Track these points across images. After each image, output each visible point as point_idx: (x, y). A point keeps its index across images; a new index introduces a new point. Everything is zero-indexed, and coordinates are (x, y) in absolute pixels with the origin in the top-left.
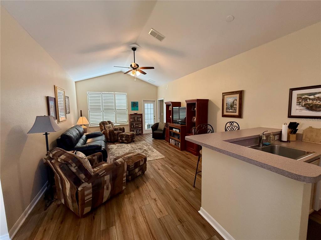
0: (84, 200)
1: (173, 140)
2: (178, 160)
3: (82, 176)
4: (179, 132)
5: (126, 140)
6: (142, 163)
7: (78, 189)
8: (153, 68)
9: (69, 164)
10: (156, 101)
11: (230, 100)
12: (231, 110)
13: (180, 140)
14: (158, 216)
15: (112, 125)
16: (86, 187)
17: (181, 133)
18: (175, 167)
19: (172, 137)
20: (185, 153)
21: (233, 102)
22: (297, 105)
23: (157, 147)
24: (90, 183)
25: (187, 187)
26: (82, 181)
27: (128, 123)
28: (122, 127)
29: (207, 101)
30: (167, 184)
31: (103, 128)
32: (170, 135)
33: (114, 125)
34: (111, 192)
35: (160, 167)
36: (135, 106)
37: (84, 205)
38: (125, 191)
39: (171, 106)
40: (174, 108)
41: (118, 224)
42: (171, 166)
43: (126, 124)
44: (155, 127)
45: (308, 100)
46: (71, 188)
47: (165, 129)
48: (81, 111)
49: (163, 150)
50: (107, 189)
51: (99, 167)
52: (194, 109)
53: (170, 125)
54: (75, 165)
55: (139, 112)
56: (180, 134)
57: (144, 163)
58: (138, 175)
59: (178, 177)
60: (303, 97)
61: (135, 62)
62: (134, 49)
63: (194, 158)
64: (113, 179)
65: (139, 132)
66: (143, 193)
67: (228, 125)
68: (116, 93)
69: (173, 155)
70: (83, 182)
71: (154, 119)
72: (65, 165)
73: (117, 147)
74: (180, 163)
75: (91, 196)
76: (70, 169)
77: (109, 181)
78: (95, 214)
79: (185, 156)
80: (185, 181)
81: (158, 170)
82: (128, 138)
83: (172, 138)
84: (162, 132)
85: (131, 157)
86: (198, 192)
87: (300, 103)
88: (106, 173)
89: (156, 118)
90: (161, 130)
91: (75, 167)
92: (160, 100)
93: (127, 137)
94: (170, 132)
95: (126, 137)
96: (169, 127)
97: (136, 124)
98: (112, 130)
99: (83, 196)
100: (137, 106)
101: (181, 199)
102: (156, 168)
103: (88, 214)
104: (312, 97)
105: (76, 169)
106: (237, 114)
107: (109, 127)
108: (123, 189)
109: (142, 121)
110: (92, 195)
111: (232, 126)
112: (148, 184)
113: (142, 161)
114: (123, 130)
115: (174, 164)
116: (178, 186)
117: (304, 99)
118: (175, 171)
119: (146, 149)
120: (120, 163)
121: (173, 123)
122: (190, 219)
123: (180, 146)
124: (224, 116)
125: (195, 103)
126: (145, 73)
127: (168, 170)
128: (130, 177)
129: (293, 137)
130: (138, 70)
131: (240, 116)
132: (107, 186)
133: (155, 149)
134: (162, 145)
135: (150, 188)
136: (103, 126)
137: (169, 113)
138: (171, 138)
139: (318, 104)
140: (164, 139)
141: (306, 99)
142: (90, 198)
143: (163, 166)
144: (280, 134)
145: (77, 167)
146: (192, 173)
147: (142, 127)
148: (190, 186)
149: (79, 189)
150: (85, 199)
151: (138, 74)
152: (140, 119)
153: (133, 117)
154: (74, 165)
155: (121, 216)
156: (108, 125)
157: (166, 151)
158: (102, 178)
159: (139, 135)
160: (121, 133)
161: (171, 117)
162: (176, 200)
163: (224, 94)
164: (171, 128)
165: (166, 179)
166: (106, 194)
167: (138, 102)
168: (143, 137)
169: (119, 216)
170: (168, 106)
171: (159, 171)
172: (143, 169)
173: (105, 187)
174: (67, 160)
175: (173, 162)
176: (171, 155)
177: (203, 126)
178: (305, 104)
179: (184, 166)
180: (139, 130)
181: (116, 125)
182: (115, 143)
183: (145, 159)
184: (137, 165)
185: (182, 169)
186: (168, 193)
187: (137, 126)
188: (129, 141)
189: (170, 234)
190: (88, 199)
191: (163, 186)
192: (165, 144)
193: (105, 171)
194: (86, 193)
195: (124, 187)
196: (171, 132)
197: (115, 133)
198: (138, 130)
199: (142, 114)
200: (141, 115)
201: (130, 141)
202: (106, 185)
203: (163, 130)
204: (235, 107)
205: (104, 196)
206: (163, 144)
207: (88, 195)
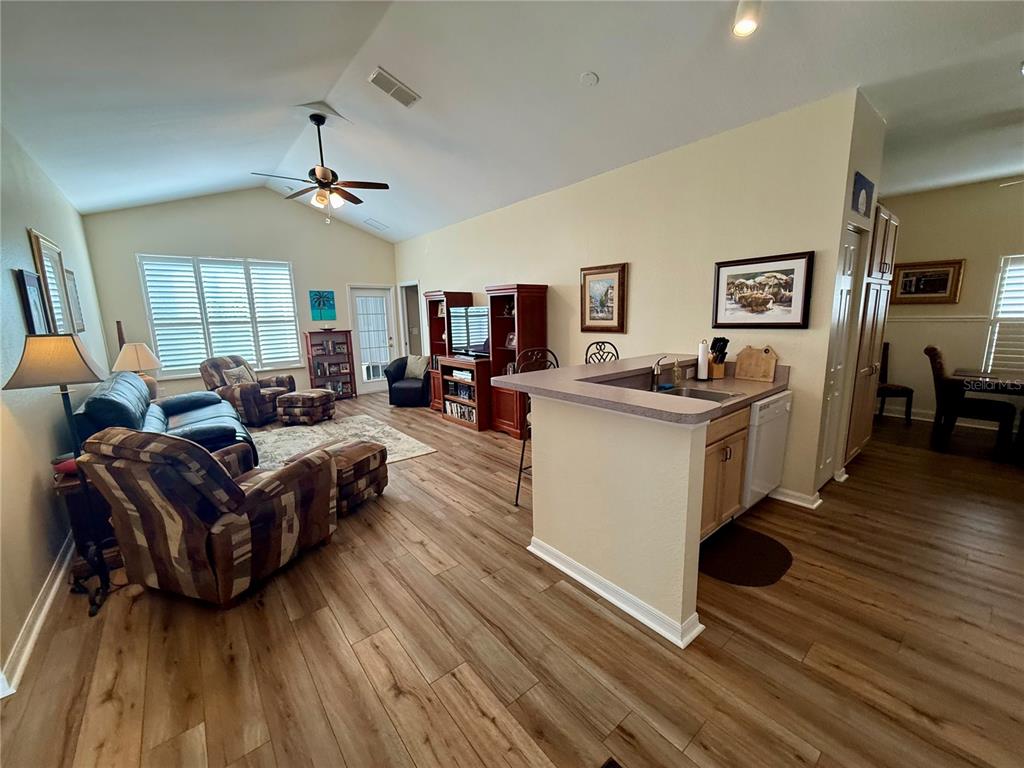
0: (231, 559)
1: (454, 405)
2: (471, 454)
3: (221, 495)
4: (473, 379)
5: (304, 414)
6: (374, 465)
7: (209, 529)
8: (385, 187)
9: (180, 462)
10: (392, 290)
11: (600, 285)
12: (600, 315)
13: (474, 401)
14: (434, 571)
15: (249, 368)
16: (232, 523)
17: (478, 382)
18: (467, 471)
19: (452, 395)
20: (489, 435)
21: (606, 294)
22: (728, 299)
23: (408, 429)
24: (243, 514)
25: (498, 508)
26: (220, 511)
27: (304, 363)
28: (284, 375)
29: (543, 289)
30: (447, 508)
31: (217, 380)
32: (446, 390)
33: (256, 370)
34: (299, 538)
35: (425, 475)
36: (324, 305)
37: (231, 571)
38: (335, 538)
39: (444, 303)
40: (452, 310)
41: (333, 601)
42: (455, 470)
43: (298, 365)
44: (396, 371)
45: (745, 289)
46: (187, 532)
47: (428, 375)
48: (118, 323)
49: (427, 434)
50: (290, 529)
51: (251, 480)
52: (510, 313)
53: (444, 360)
54: (198, 466)
55: (338, 326)
56: (474, 384)
57: (380, 466)
58: (366, 497)
59: (474, 491)
60: (737, 282)
61: (323, 165)
62: (319, 120)
63: (513, 445)
64: (305, 503)
65: (345, 390)
66: (387, 537)
67: (593, 349)
68: (250, 260)
69: (458, 444)
70: (223, 514)
71: (391, 346)
72: (168, 467)
73: (276, 437)
74: (478, 459)
75: (248, 547)
76: (184, 479)
77: (294, 509)
78: (262, 596)
79: (489, 441)
80: (495, 497)
81: (420, 482)
82: (312, 406)
83: (452, 397)
84: (419, 385)
85: (341, 450)
86: (526, 514)
87: (732, 294)
88: (282, 486)
89: (394, 342)
90: (416, 379)
91: (198, 471)
92: (407, 288)
93: (309, 404)
94: (445, 382)
95: (303, 403)
96: (442, 366)
97: (330, 365)
98: (252, 386)
99: (229, 547)
100: (333, 307)
101: (486, 533)
102: (414, 477)
103: (243, 597)
104: (750, 282)
105: (202, 476)
106: (614, 323)
107: (239, 378)
108: (331, 531)
109: (350, 354)
110: (250, 545)
111: (601, 353)
112: (397, 515)
113: (375, 458)
114: (291, 384)
115: (461, 463)
116: (477, 510)
117: (738, 286)
118: (467, 479)
119: (376, 436)
120: (318, 462)
121: (452, 354)
122: (510, 564)
123: (474, 417)
124: (585, 329)
125: (513, 296)
126: (356, 201)
127: (448, 480)
128: (345, 503)
129: (719, 369)
130: (337, 189)
131: (621, 328)
132: (288, 522)
133: (401, 434)
134: (424, 421)
135: (404, 521)
136: (214, 373)
137: (438, 326)
138: (448, 400)
139: (759, 298)
140: (428, 406)
141: (740, 287)
142: (247, 553)
143: (431, 471)
144: (695, 364)
145: (203, 472)
146: (510, 479)
147: (352, 374)
148: (505, 504)
149: (216, 529)
150: (235, 556)
151: (336, 201)
152: (345, 346)
153: (317, 340)
154: (195, 465)
155: (339, 588)
156: (235, 370)
157: (436, 436)
158: (275, 500)
159: (345, 398)
160: (282, 393)
161: (445, 337)
162: (476, 537)
163: (587, 271)
164: (448, 370)
165: (445, 499)
166: (288, 543)
167: (332, 292)
168: (357, 403)
169: (334, 588)
170: (433, 306)
171: (425, 484)
172: (379, 480)
173: (284, 524)
174: (174, 454)
175: (461, 459)
176: (454, 444)
177: (533, 354)
178: (739, 298)
179: (492, 465)
180: (343, 383)
181: (260, 369)
182: (268, 427)
183: (383, 453)
184: (360, 468)
185: (485, 473)
186: (453, 526)
187: (334, 369)
188: (315, 418)
189: (467, 596)
190: (243, 555)
191: (439, 515)
192: (431, 418)
193: (278, 482)
194: (236, 538)
195: (332, 528)
196: (448, 381)
197: (263, 396)
198: (338, 382)
199: (349, 332)
200: (347, 333)
201: (319, 415)
202: (286, 517)
203: (422, 377)
204: (609, 305)
205: (283, 548)
206: (426, 417)
207: (241, 544)
